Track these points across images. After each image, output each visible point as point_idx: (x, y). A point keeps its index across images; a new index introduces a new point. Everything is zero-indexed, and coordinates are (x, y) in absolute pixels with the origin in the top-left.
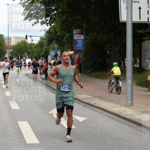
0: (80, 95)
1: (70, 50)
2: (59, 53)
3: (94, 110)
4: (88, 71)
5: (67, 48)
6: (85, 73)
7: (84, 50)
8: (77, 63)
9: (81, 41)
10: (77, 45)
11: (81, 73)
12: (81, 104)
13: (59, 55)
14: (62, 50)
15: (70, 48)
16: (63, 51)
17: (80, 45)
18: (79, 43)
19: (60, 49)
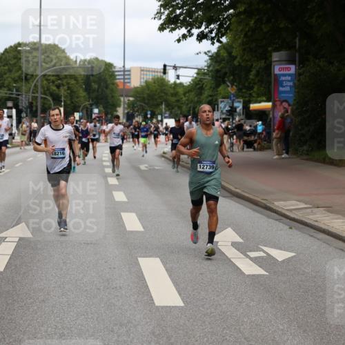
0: (282, 202)
1: (264, 99)
2: (239, 106)
3: (312, 236)
4: (305, 148)
5: (259, 96)
6: (296, 152)
7: (295, 100)
8: (278, 129)
9: (289, 78)
10: (281, 89)
11: (287, 153)
12: (283, 223)
13: (238, 110)
14: (247, 99)
15: (264, 95)
16: (250, 102)
17: (288, 89)
18: (285, 84)
19: (243, 97)
